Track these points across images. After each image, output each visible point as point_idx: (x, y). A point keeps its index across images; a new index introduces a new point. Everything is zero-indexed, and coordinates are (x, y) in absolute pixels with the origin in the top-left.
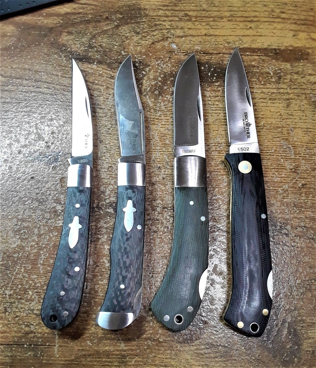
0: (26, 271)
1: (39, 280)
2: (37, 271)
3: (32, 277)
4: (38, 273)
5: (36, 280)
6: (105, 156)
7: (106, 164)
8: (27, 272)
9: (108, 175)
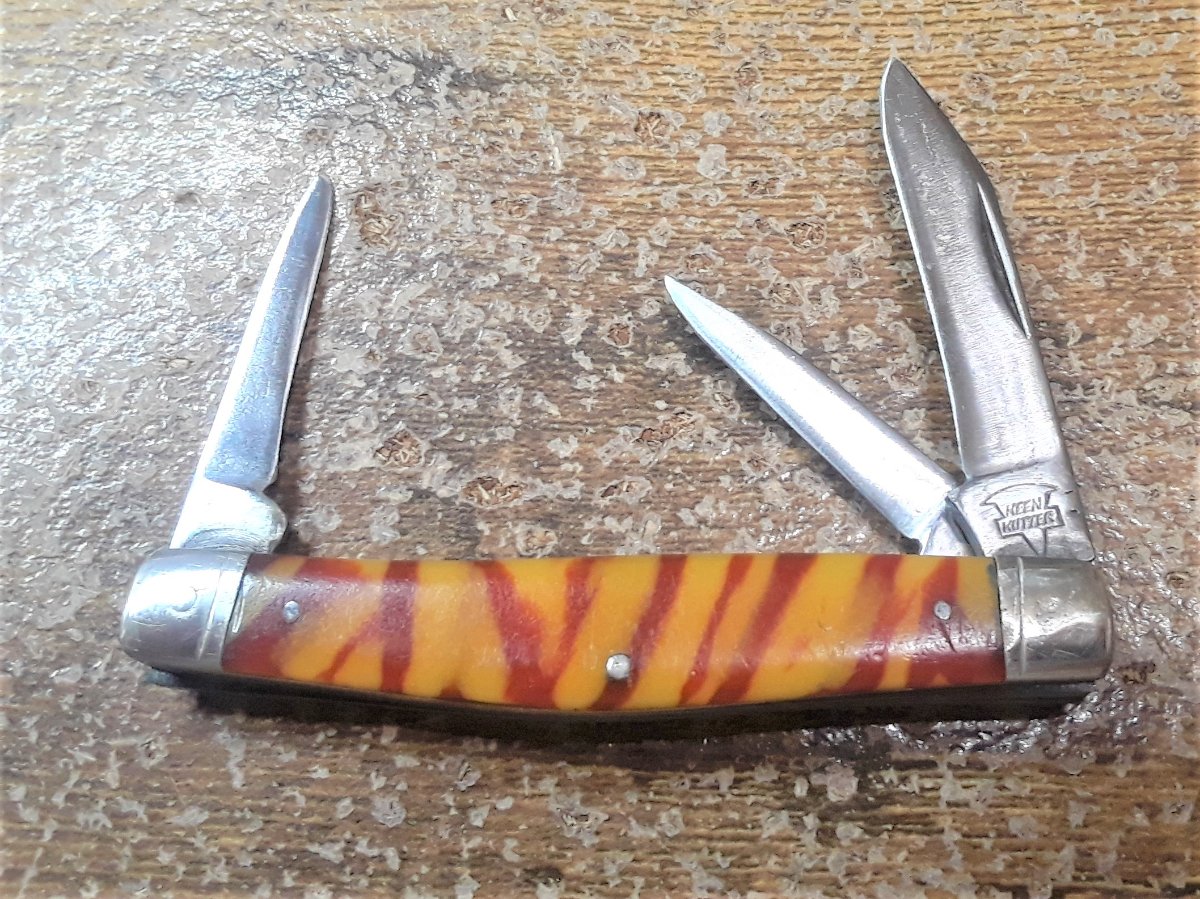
0: (136, 783)
1: (225, 840)
2: (207, 776)
3: (175, 819)
4: (211, 791)
5: (199, 841)
6: (612, 61)
7: (626, 103)
8: (140, 791)
9: (641, 162)
